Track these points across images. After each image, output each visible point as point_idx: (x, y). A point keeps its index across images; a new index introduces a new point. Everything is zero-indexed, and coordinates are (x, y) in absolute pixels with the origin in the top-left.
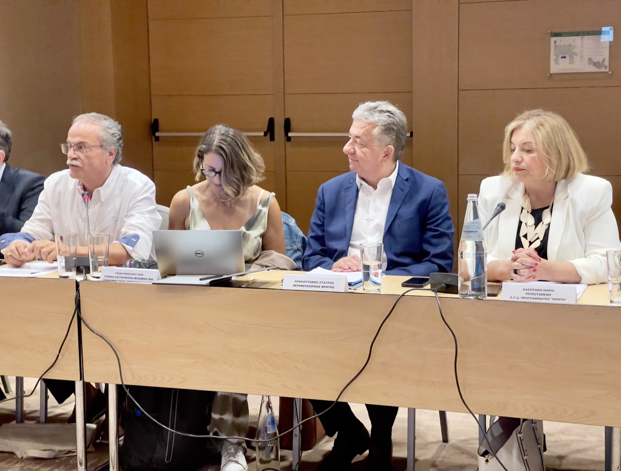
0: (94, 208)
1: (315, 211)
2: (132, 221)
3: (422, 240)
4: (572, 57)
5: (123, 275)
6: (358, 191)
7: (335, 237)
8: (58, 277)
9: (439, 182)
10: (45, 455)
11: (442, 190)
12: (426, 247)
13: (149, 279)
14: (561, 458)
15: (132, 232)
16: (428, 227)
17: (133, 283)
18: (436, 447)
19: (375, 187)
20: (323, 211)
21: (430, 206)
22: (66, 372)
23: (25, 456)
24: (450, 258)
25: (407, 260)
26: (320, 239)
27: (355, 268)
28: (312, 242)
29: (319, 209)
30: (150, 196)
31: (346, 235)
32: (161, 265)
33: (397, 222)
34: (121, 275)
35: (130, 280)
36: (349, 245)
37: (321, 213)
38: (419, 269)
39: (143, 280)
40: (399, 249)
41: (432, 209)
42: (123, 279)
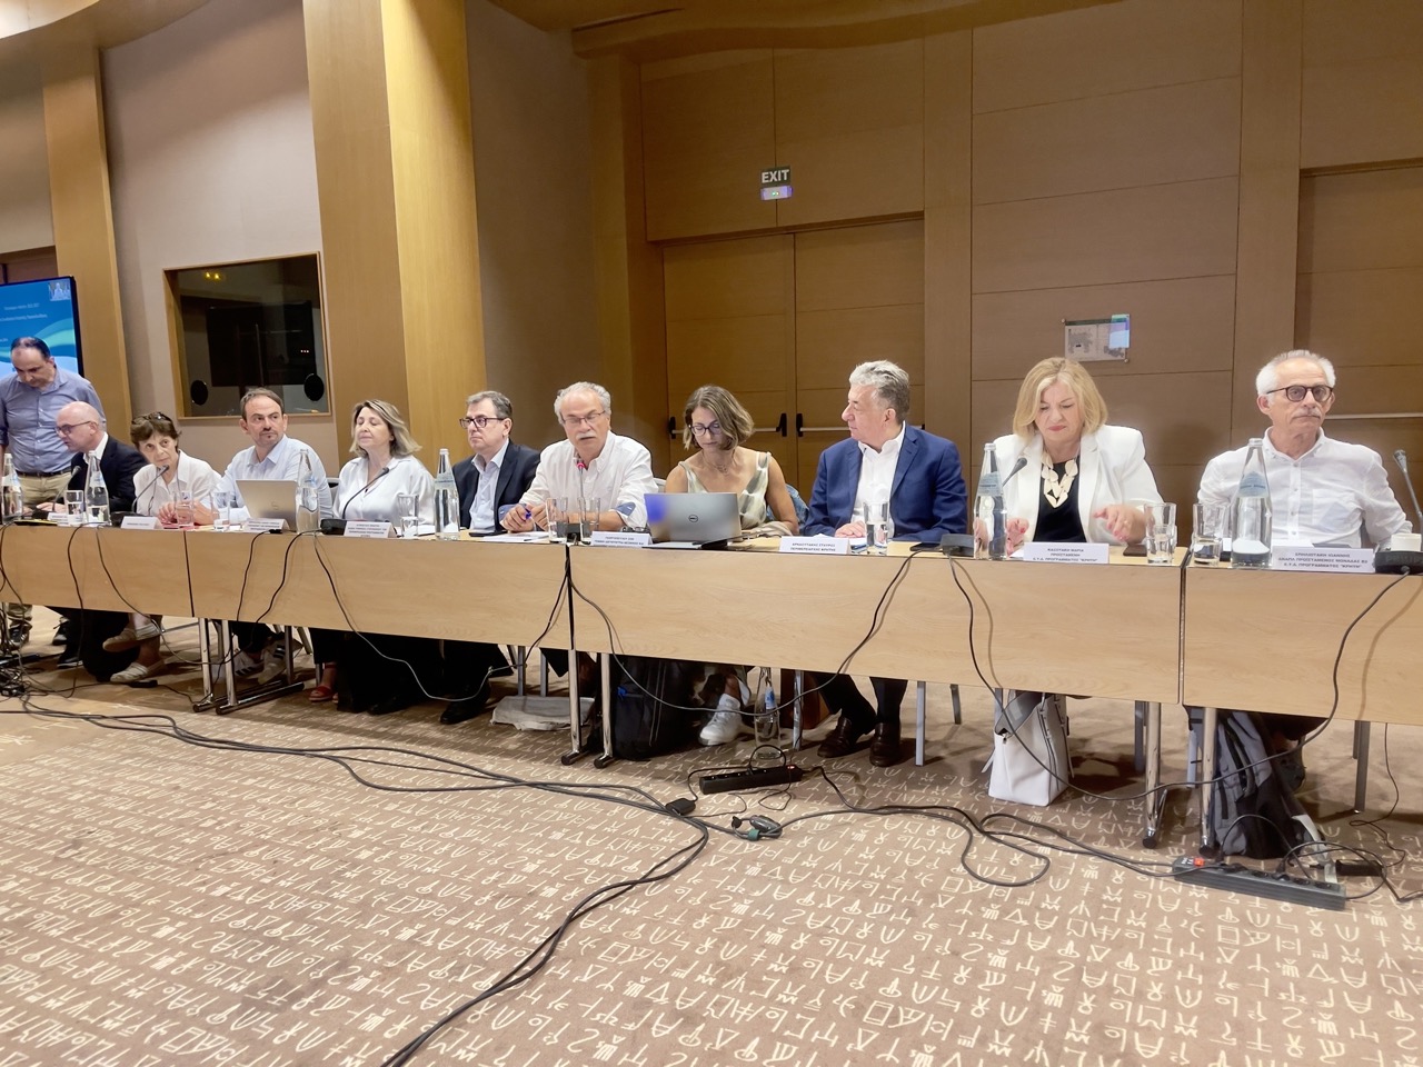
0: (589, 480)
1: (816, 480)
2: (627, 490)
3: (931, 505)
4: (1087, 346)
5: (613, 540)
6: (861, 455)
7: (836, 505)
8: (550, 543)
9: (949, 442)
10: (543, 727)
11: (953, 452)
12: (936, 512)
13: (639, 543)
14: (1084, 741)
15: (628, 501)
16: (938, 491)
18: (948, 728)
19: (879, 451)
20: (825, 479)
21: (941, 468)
22: (558, 641)
23: (523, 728)
24: (962, 523)
25: (916, 526)
26: (822, 508)
27: (860, 534)
28: (814, 510)
29: (821, 476)
31: (849, 502)
32: (654, 531)
33: (904, 486)
34: (611, 540)
35: (621, 543)
36: (853, 512)
37: (822, 481)
38: (929, 535)
39: (633, 543)
40: (907, 514)
41: (943, 471)
42: (613, 544)
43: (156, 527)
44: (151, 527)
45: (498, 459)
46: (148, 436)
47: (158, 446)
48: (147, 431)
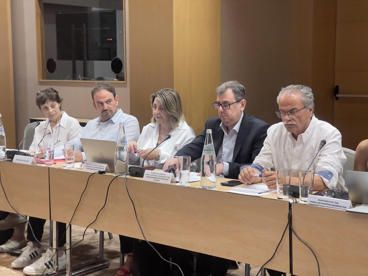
5: (323, 202)
8: (277, 199)
13: (343, 207)
17: (331, 208)
22: (280, 266)
30: (338, 141)
32: (351, 196)
34: (322, 202)
35: (328, 206)
39: (338, 207)
42: (323, 205)
43: (33, 163)
44: (30, 163)
45: (237, 128)
46: (44, 102)
47: (50, 108)
48: (44, 99)
